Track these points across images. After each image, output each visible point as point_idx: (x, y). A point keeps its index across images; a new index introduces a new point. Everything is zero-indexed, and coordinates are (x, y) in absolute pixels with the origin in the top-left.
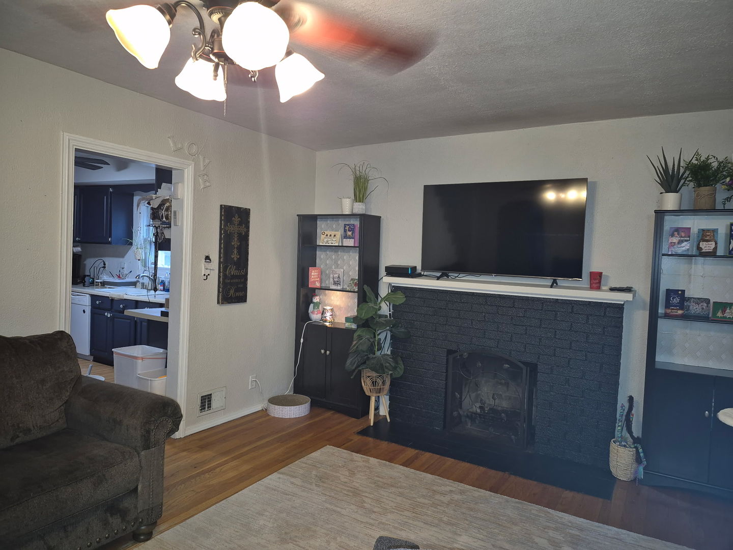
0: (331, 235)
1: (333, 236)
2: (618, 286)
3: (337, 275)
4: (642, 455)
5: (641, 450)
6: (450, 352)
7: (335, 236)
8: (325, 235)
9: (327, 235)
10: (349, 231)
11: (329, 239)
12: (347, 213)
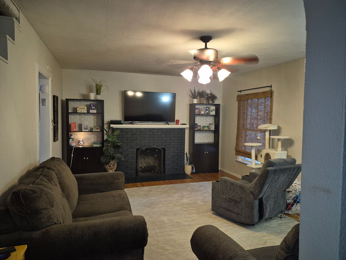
0: (82, 108)
1: (83, 108)
2: (183, 123)
3: (86, 125)
4: (193, 166)
5: (193, 165)
6: (138, 150)
7: (84, 108)
8: (79, 108)
9: (80, 108)
10: (93, 106)
11: (82, 110)
12: (92, 99)
